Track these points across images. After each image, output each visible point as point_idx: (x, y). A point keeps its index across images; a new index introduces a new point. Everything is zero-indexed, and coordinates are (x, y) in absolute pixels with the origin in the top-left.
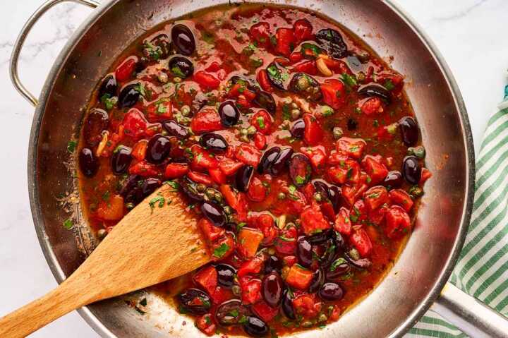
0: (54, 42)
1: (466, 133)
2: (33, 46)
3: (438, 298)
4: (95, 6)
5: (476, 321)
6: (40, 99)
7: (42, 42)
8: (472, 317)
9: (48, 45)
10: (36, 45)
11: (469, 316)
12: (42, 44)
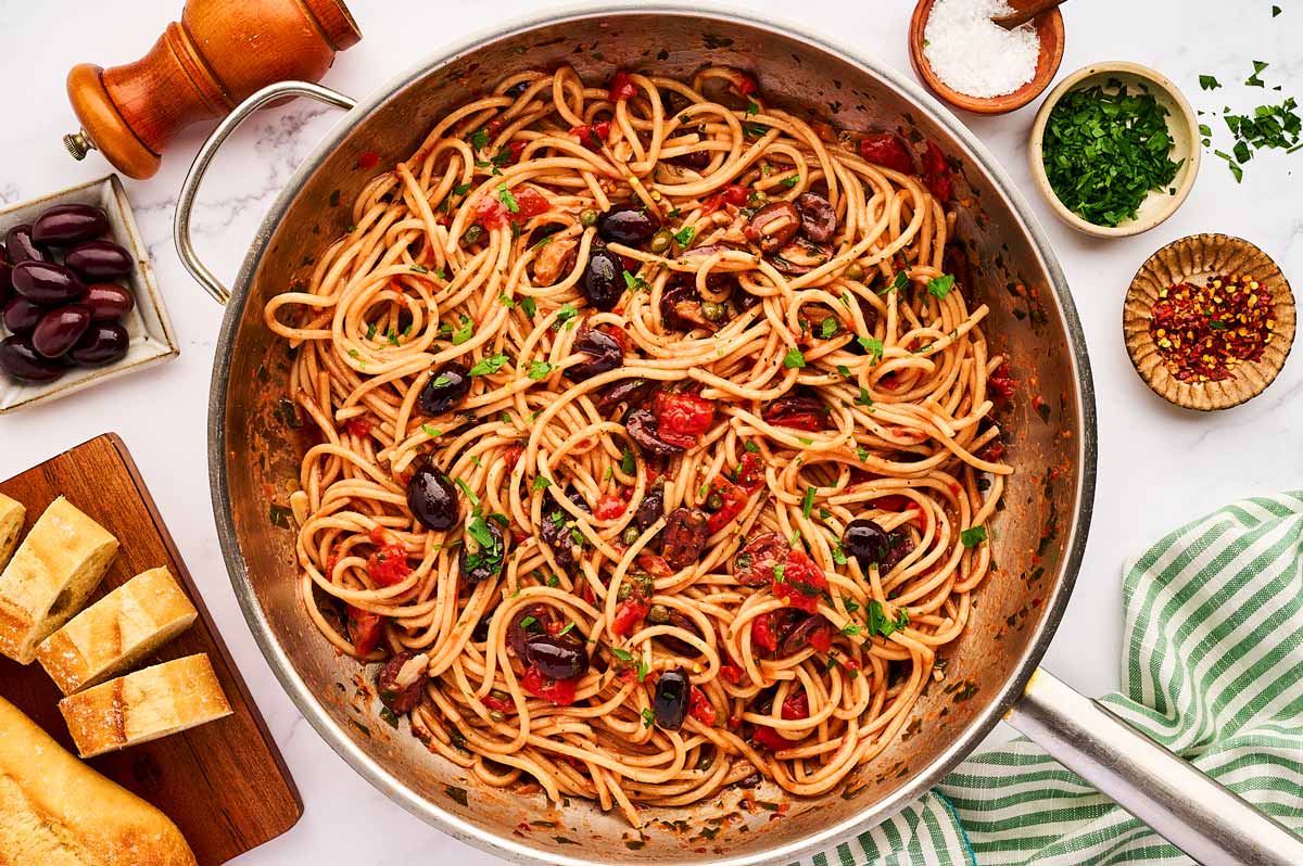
0: (264, 195)
1: (1080, 371)
2: (222, 205)
3: (1019, 699)
4: (348, 107)
5: (1093, 745)
6: (236, 288)
7: (242, 196)
8: (1086, 738)
9: (252, 201)
10: (227, 203)
11: (1080, 736)
12: (239, 201)
